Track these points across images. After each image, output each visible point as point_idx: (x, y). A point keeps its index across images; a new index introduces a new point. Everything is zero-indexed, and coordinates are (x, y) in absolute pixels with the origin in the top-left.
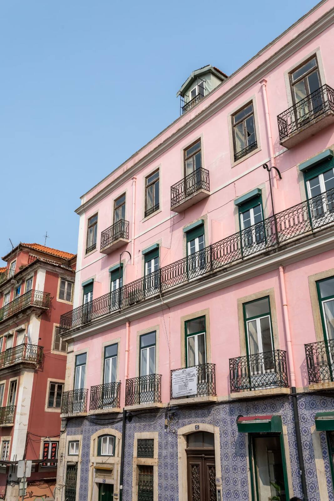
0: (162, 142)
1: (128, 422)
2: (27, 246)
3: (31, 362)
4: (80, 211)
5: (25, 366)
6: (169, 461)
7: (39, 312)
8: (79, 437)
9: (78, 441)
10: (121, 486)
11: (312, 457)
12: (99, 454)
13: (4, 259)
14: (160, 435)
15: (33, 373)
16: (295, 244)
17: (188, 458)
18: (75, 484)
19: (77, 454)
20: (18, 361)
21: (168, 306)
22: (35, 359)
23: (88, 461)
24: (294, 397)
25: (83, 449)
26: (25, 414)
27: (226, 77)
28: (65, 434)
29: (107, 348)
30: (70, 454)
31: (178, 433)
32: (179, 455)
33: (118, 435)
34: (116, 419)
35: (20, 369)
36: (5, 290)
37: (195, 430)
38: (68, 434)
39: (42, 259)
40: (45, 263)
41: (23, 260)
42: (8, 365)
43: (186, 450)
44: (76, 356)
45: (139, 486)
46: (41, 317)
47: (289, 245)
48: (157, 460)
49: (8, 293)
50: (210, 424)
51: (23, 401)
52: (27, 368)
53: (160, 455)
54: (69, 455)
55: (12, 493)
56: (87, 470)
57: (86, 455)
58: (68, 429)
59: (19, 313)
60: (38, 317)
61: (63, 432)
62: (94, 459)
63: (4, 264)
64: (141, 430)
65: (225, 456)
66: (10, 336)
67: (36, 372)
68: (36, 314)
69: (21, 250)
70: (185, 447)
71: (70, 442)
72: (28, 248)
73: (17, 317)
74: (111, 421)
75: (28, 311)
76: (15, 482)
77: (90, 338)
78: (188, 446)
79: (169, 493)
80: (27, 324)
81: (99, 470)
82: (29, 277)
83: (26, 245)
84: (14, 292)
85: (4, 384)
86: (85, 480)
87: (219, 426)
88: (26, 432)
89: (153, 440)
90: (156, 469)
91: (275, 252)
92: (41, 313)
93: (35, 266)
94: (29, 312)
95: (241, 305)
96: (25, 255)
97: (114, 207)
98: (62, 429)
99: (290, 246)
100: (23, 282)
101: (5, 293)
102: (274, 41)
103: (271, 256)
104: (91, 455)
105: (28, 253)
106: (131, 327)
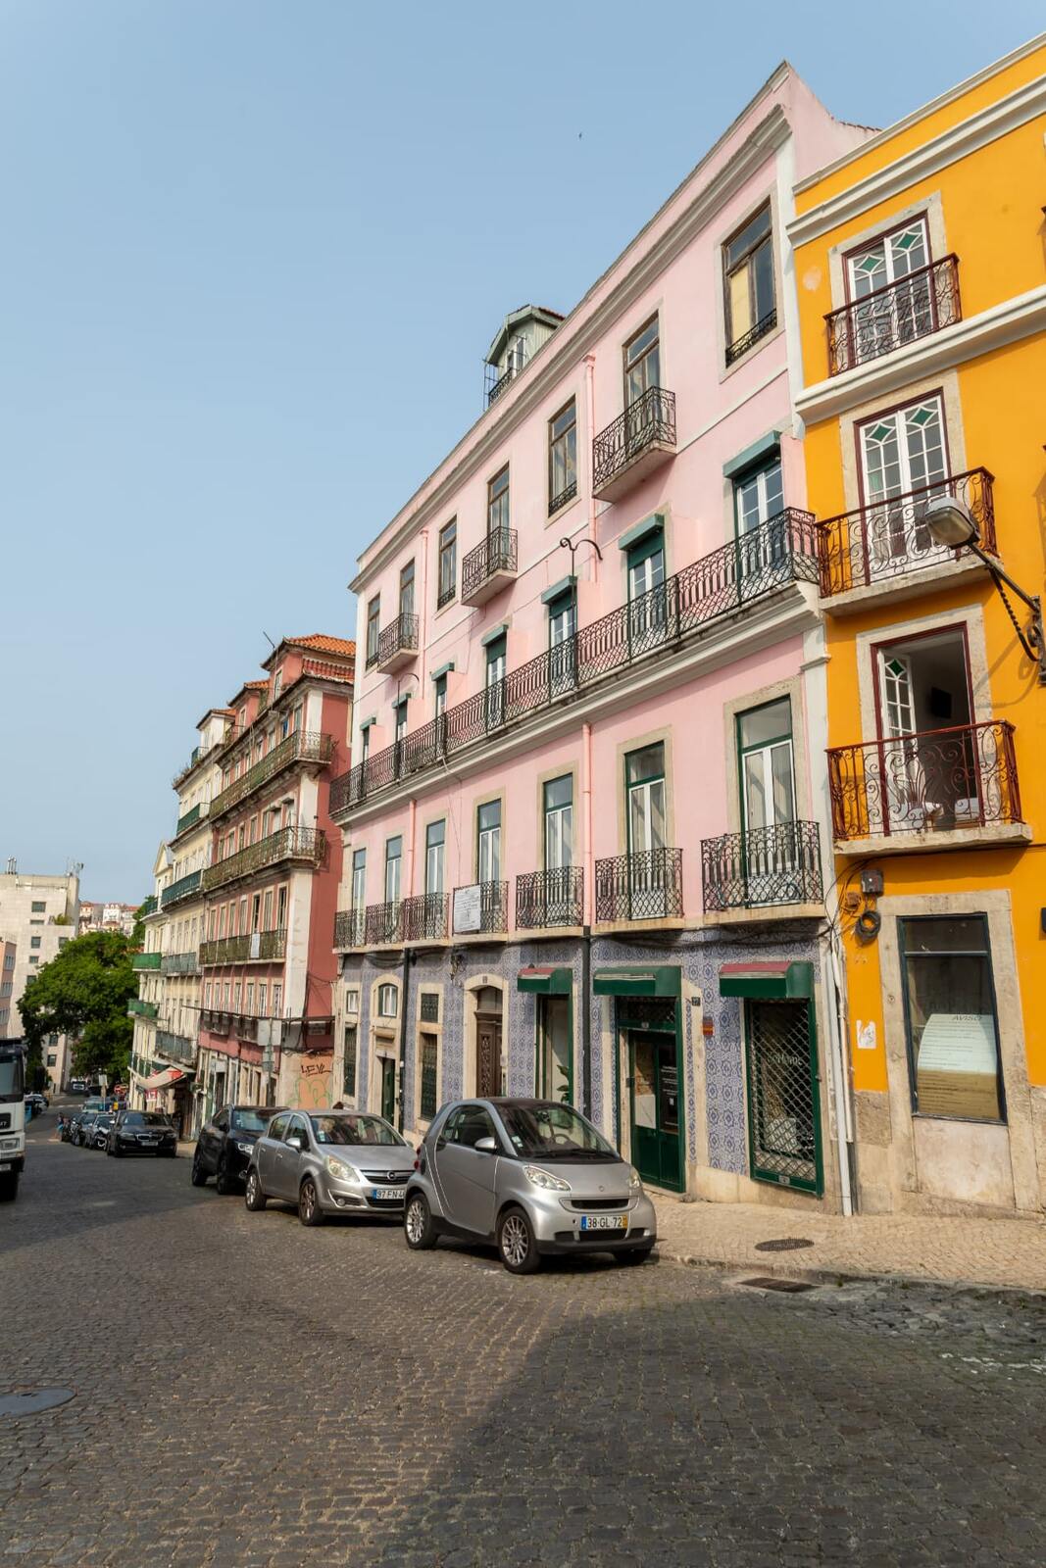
0: (456, 465)
1: (411, 964)
2: (297, 643)
3: (304, 858)
4: (358, 585)
5: (294, 864)
6: (453, 1028)
7: (314, 769)
8: (357, 986)
9: (357, 992)
10: (402, 1063)
11: (600, 1030)
12: (380, 1014)
13: (265, 666)
14: (446, 989)
15: (311, 876)
16: (597, 690)
17: (478, 1025)
18: (354, 1056)
19: (356, 1011)
20: (288, 854)
21: (459, 778)
22: (311, 851)
23: (368, 1023)
24: (586, 941)
25: (363, 1005)
26: (300, 944)
27: (561, 318)
28: (343, 979)
29: (390, 843)
30: (349, 1011)
31: (465, 988)
32: (465, 1021)
33: (399, 983)
34: (397, 959)
35: (287, 870)
36: (268, 725)
37: (484, 984)
38: (345, 981)
39: (313, 673)
40: (320, 680)
41: (290, 671)
42: (276, 861)
43: (475, 1013)
44: (355, 852)
45: (424, 1062)
46: (318, 777)
47: (590, 690)
48: (441, 1027)
49: (273, 732)
50: (499, 975)
51: (297, 921)
52: (298, 867)
53: (445, 1017)
54: (347, 1012)
55: (287, 1067)
56: (367, 1037)
57: (365, 1014)
58: (346, 971)
59: (284, 771)
60: (315, 777)
61: (340, 976)
62: (375, 1021)
63: (265, 675)
64: (426, 979)
65: (513, 1025)
66: (276, 810)
67: (316, 873)
68: (309, 774)
69: (288, 651)
70: (475, 1009)
71: (348, 992)
72: (299, 646)
73: (283, 778)
74: (393, 962)
75: (296, 767)
76: (291, 1049)
77: (370, 823)
78: (479, 1007)
79: (453, 1075)
80: (296, 790)
81: (381, 1038)
82: (298, 705)
83: (295, 641)
84: (280, 730)
85: (271, 892)
86: (365, 1051)
87: (507, 978)
88: (305, 973)
89: (437, 995)
90: (440, 1039)
91: (574, 701)
92: (319, 772)
93: (304, 686)
94: (297, 770)
95: (541, 786)
96: (296, 659)
97: (401, 584)
98: (339, 971)
99: (592, 692)
100: (291, 712)
101: (269, 731)
102: (607, 273)
103: (570, 706)
104: (371, 1014)
105: (300, 655)
106: (418, 809)
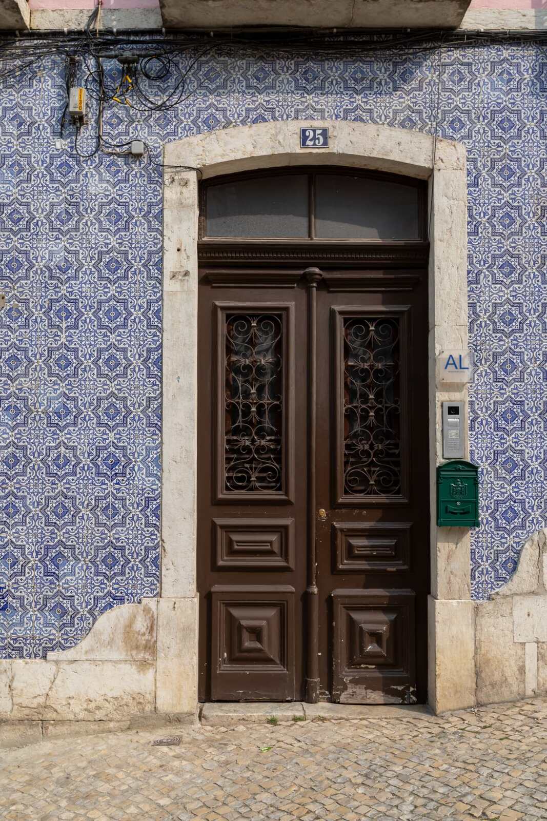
37: (298, 150)
50: (404, 127)
65: (495, 266)
87: (462, 138)
